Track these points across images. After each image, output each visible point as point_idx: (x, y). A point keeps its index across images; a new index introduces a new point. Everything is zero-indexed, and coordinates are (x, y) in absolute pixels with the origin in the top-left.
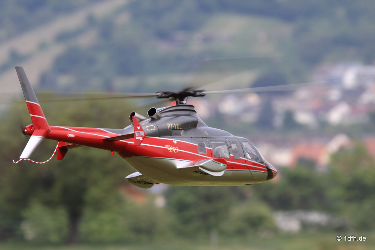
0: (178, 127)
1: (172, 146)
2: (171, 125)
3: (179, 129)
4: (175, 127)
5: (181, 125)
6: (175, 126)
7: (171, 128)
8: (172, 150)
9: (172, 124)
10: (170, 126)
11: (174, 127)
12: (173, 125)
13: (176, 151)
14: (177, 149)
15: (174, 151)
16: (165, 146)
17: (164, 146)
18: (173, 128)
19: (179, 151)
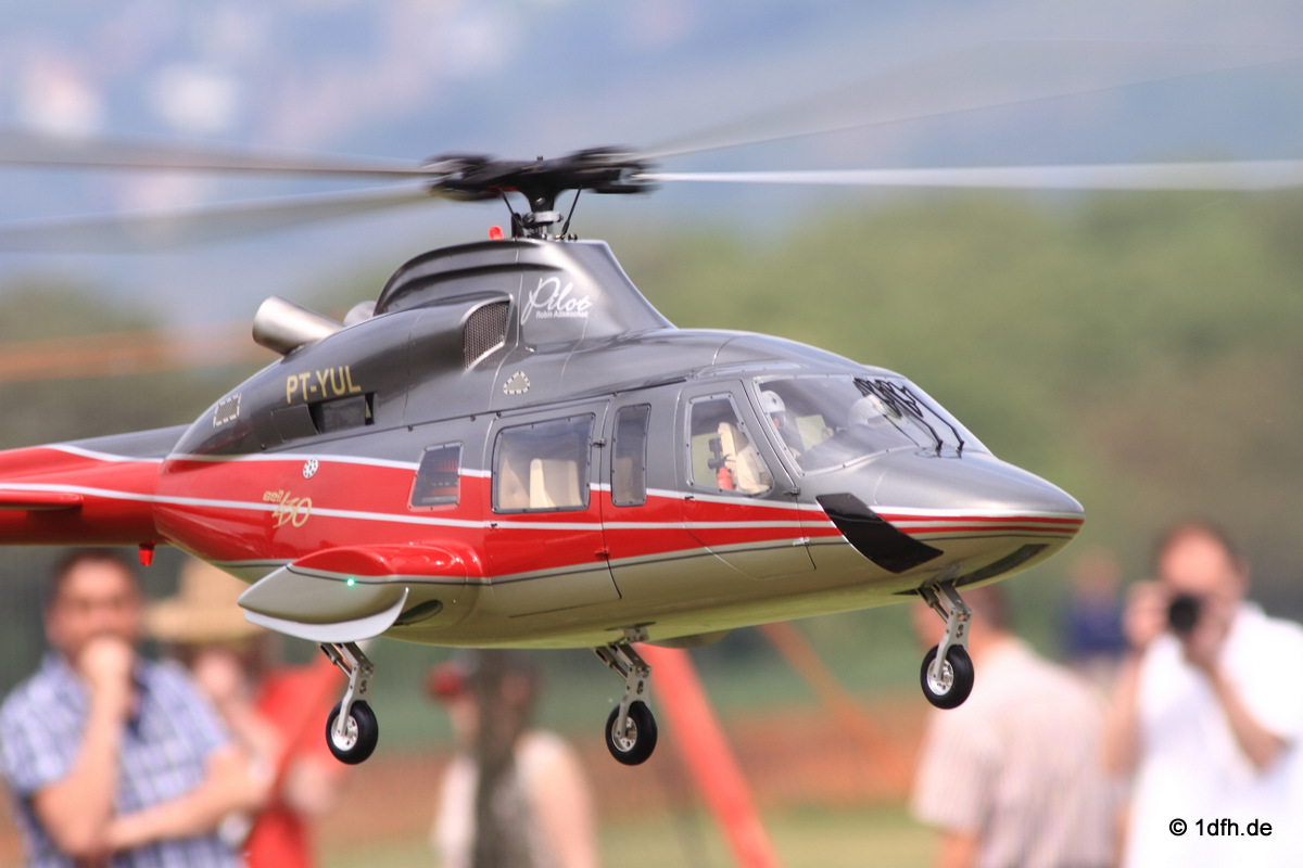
0: (339, 386)
1: (288, 495)
2: (300, 382)
3: (347, 395)
4: (319, 387)
5: (351, 371)
6: (323, 382)
7: (302, 395)
8: (286, 515)
9: (308, 375)
10: (294, 389)
11: (314, 389)
12: (313, 381)
13: (300, 517)
14: (305, 505)
15: (291, 521)
16: (268, 496)
17: (260, 500)
18: (309, 391)
19: (312, 517)
